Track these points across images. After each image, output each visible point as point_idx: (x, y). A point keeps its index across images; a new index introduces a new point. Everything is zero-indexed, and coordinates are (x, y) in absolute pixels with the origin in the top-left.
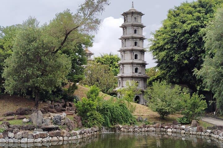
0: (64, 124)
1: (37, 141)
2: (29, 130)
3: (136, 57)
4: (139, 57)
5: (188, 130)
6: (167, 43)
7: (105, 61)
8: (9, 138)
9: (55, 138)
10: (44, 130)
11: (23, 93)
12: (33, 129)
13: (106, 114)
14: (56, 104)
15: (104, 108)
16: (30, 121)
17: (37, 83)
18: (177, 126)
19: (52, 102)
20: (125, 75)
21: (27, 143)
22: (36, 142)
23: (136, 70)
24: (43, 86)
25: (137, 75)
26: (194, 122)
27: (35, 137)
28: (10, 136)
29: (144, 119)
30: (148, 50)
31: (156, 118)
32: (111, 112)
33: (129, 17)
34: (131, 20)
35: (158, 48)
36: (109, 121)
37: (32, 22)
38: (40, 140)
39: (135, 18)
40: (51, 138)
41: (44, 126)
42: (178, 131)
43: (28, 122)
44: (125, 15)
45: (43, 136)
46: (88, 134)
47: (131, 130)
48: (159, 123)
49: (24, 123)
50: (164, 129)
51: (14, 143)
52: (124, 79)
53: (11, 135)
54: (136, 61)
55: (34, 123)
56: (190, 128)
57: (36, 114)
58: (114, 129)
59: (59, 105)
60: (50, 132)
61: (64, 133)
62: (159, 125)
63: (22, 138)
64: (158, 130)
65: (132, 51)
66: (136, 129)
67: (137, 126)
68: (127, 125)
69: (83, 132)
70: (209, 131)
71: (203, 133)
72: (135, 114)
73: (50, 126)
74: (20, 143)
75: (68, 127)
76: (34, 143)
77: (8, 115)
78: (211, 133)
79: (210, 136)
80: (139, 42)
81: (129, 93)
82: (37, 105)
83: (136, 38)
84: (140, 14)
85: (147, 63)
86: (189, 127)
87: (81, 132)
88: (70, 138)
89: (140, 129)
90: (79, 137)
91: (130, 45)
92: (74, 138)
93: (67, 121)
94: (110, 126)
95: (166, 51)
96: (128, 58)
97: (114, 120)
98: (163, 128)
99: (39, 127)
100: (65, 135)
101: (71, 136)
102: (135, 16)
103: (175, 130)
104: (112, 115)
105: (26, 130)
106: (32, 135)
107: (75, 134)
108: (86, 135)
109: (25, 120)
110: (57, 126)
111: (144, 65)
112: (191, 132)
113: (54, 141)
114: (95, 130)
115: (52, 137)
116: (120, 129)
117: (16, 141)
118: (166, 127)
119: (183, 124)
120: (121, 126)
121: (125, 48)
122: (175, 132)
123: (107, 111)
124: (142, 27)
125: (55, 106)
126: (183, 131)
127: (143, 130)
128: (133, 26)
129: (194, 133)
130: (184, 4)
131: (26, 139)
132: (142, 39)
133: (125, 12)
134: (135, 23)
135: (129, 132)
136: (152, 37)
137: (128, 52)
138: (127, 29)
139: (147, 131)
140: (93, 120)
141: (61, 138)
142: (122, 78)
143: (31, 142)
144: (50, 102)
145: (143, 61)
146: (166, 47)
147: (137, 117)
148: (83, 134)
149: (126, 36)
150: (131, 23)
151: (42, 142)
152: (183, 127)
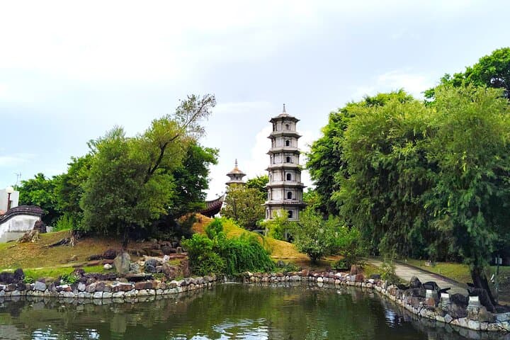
0: (161, 272)
1: (117, 296)
2: (109, 279)
3: (289, 178)
4: (293, 178)
5: (344, 279)
6: (324, 157)
7: (261, 184)
8: (79, 291)
9: (144, 292)
10: (130, 279)
11: (104, 229)
12: (114, 279)
13: (230, 257)
14: (165, 243)
15: (227, 249)
16: (114, 268)
17: (120, 214)
18: (331, 274)
19: (158, 240)
20: (274, 202)
21: (102, 298)
22: (115, 298)
23: (289, 196)
24: (129, 219)
25: (290, 201)
26: (353, 267)
27: (114, 290)
28: (80, 289)
29: (287, 264)
30: (304, 167)
31: (306, 262)
32: (237, 254)
33: (279, 124)
34: (281, 129)
35: (315, 163)
36: (233, 266)
37: (118, 132)
38: (120, 294)
39: (287, 126)
40: (137, 292)
41: (131, 274)
42: (332, 280)
43: (109, 269)
44: (274, 121)
45: (125, 289)
46: (198, 286)
47: (266, 279)
48: (307, 270)
49: (105, 269)
50: (313, 278)
51: (85, 298)
52: (272, 208)
53: (81, 286)
54: (288, 183)
55: (118, 270)
56: (348, 277)
57: (120, 258)
58: (240, 279)
59: (167, 245)
60: (138, 284)
61: (156, 284)
62: (306, 273)
63: (96, 291)
64: (305, 279)
65: (283, 169)
66: (273, 278)
67: (275, 274)
68: (259, 272)
69: (188, 283)
70: (372, 281)
71: (363, 284)
72: (274, 257)
73: (139, 275)
74: (93, 298)
75: (167, 276)
76: (112, 298)
77: (93, 259)
78: (374, 283)
79: (373, 288)
80: (293, 158)
81: (276, 227)
82: (125, 245)
83: (288, 152)
84: (295, 120)
85: (305, 185)
86: (346, 276)
87: (185, 282)
88: (166, 292)
89: (279, 279)
90: (181, 290)
91: (280, 161)
92: (172, 291)
93: (165, 268)
94: (234, 274)
95: (322, 169)
96: (278, 179)
97: (241, 265)
98: (312, 276)
99: (123, 276)
100: (158, 287)
101: (167, 288)
102: (287, 122)
103: (327, 280)
104: (238, 257)
105: (105, 280)
106: (110, 287)
107: (175, 286)
108: (193, 287)
109: (107, 266)
110: (150, 274)
111: (300, 188)
112: (348, 283)
113: (141, 296)
114: (210, 279)
115: (139, 290)
116: (249, 278)
117: (88, 295)
118: (315, 275)
119: (339, 271)
120: (250, 274)
121: (274, 166)
122: (328, 283)
123: (231, 252)
124: (297, 137)
125: (162, 246)
126: (338, 281)
127: (283, 279)
128: (284, 135)
129: (353, 283)
130: (350, 105)
131: (101, 293)
132: (297, 153)
133: (273, 117)
134: (287, 132)
135: (261, 282)
136: (309, 150)
137: (278, 171)
138: (277, 141)
139: (289, 281)
140: (209, 265)
141: (152, 292)
142: (270, 206)
143: (107, 296)
144: (156, 240)
145: (300, 183)
146: (322, 163)
147: (276, 261)
148: (188, 285)
149: (275, 149)
150: (280, 132)
151: (125, 297)
152: (339, 274)
